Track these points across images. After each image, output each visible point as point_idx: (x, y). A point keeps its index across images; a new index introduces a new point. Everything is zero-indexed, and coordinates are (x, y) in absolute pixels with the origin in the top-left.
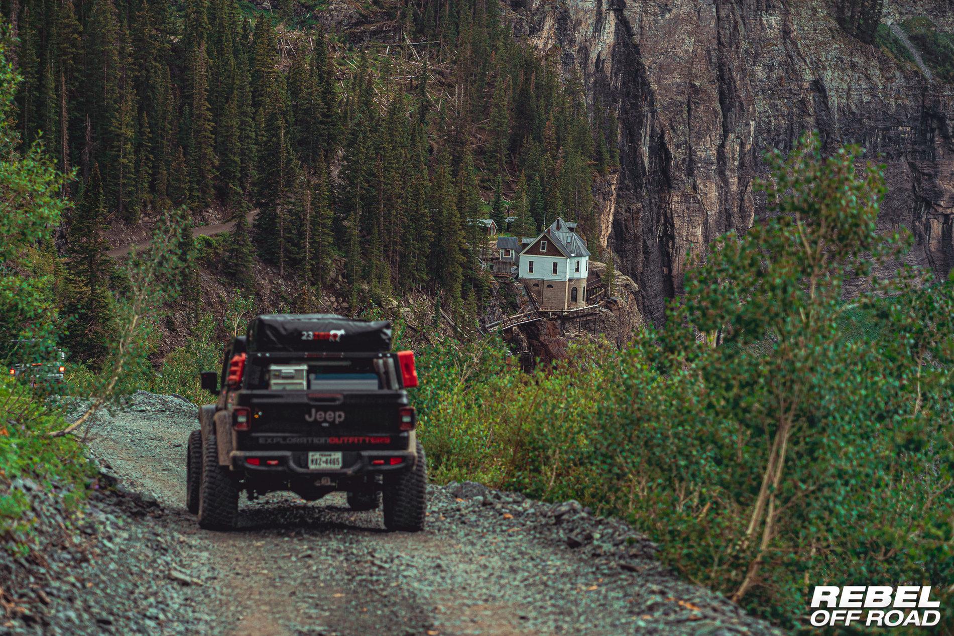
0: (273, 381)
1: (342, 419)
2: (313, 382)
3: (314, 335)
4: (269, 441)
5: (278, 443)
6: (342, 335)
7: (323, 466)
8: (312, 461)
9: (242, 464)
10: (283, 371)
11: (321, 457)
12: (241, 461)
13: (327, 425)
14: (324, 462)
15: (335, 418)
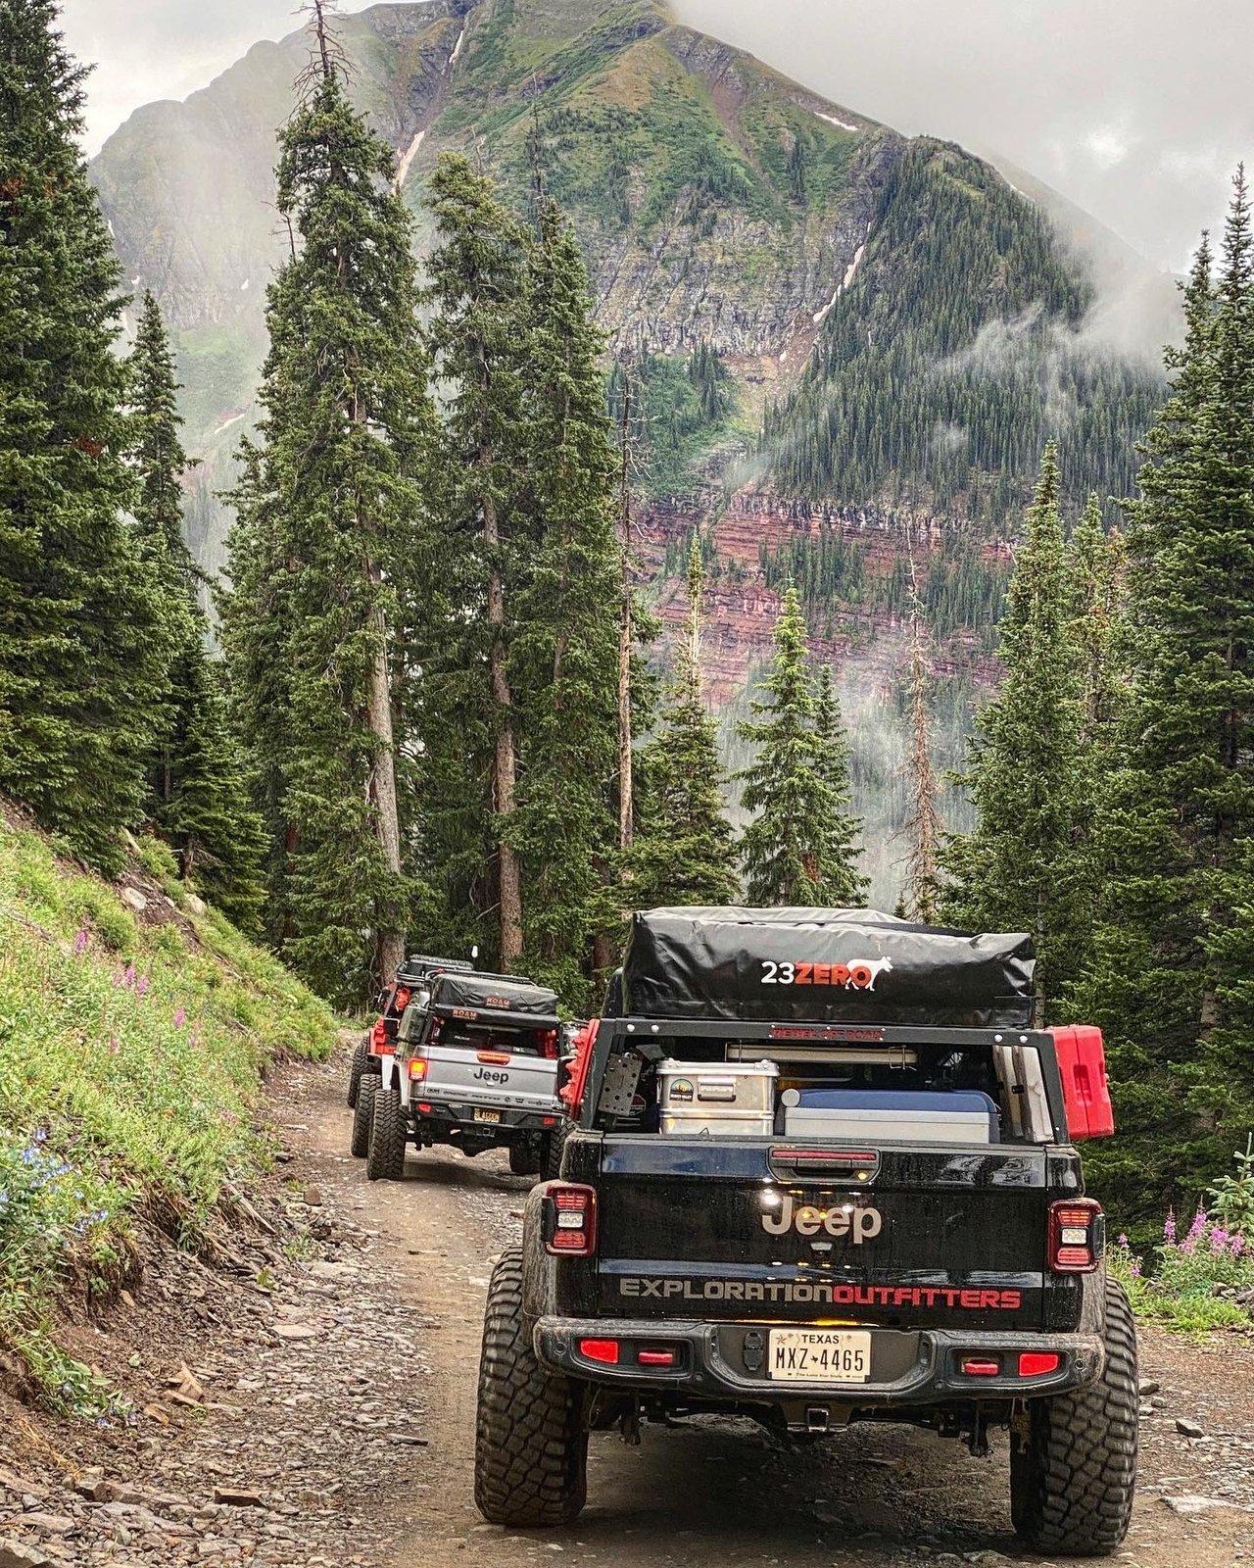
0: (671, 1108)
1: (874, 1232)
2: (790, 1112)
3: (796, 973)
4: (651, 1288)
5: (677, 1296)
6: (882, 973)
7: (814, 1369)
8: (781, 1356)
9: (566, 1357)
10: (701, 1080)
11: (807, 1345)
12: (561, 1348)
13: (827, 1247)
14: (815, 1359)
15: (851, 1226)
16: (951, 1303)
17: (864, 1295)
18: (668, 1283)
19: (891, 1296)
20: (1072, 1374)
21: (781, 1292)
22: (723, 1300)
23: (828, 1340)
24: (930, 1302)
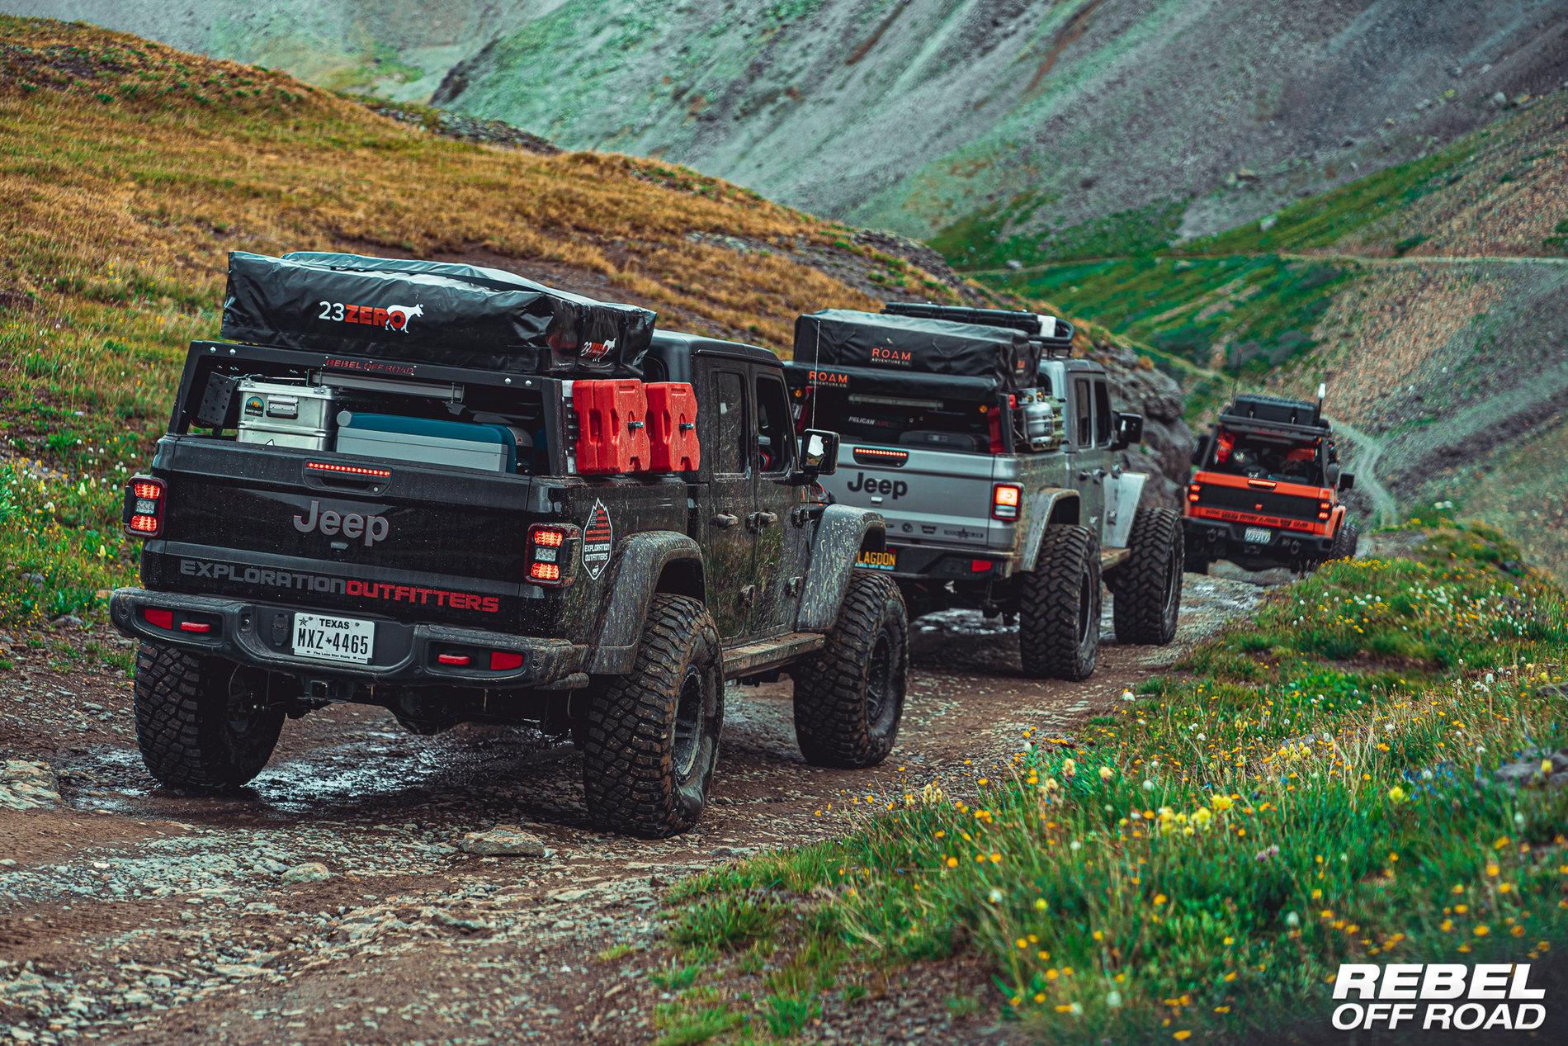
0: (245, 421)
1: (380, 538)
2: (342, 431)
3: (346, 312)
4: (204, 570)
5: (224, 578)
6: (416, 319)
7: (328, 649)
8: (302, 636)
9: (128, 620)
10: (270, 398)
11: (324, 628)
12: (124, 612)
13: (343, 546)
14: (329, 641)
15: (364, 530)
16: (440, 603)
17: (371, 590)
18: (217, 566)
19: (392, 592)
20: (529, 672)
21: (305, 582)
22: (259, 585)
23: (340, 625)
24: (424, 600)
